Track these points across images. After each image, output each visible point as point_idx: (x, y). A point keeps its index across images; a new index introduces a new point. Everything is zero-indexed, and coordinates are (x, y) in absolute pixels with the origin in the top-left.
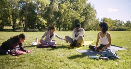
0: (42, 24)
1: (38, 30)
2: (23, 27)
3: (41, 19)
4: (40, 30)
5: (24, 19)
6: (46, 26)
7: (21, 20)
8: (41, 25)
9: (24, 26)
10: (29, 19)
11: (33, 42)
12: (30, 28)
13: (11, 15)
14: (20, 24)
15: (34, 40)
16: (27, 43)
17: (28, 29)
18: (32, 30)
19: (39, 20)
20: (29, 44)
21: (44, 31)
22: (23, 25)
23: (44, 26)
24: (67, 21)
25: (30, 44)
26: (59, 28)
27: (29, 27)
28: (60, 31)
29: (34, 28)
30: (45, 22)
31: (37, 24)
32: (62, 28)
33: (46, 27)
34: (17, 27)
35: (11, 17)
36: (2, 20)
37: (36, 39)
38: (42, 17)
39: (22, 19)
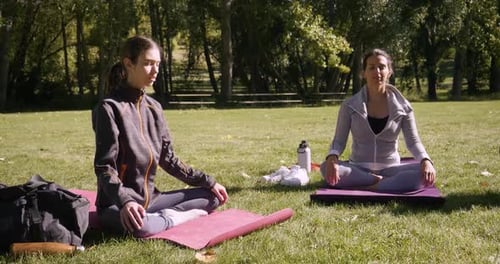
0: (317, 55)
1: (293, 98)
2: (207, 79)
3: (315, 30)
4: (310, 99)
5: (214, 33)
6: (345, 69)
7: (198, 40)
8: (310, 68)
9: (212, 76)
10: (239, 34)
11: (284, 168)
12: (250, 87)
13: (144, 18)
14: (191, 65)
15: (286, 156)
16: (245, 175)
17: (238, 90)
18: (259, 98)
19: (299, 34)
20: (256, 178)
21: (329, 104)
22: (211, 70)
23: (331, 73)
24: (488, 30)
25: (267, 177)
26: (424, 82)
27: (244, 81)
28: (432, 97)
29: (272, 88)
30: (337, 44)
31: (286, 61)
32: (449, 81)
33: (343, 75)
34: (177, 82)
35: (144, 30)
36: (98, 45)
37: (303, 145)
38: (315, 14)
39: (205, 38)
